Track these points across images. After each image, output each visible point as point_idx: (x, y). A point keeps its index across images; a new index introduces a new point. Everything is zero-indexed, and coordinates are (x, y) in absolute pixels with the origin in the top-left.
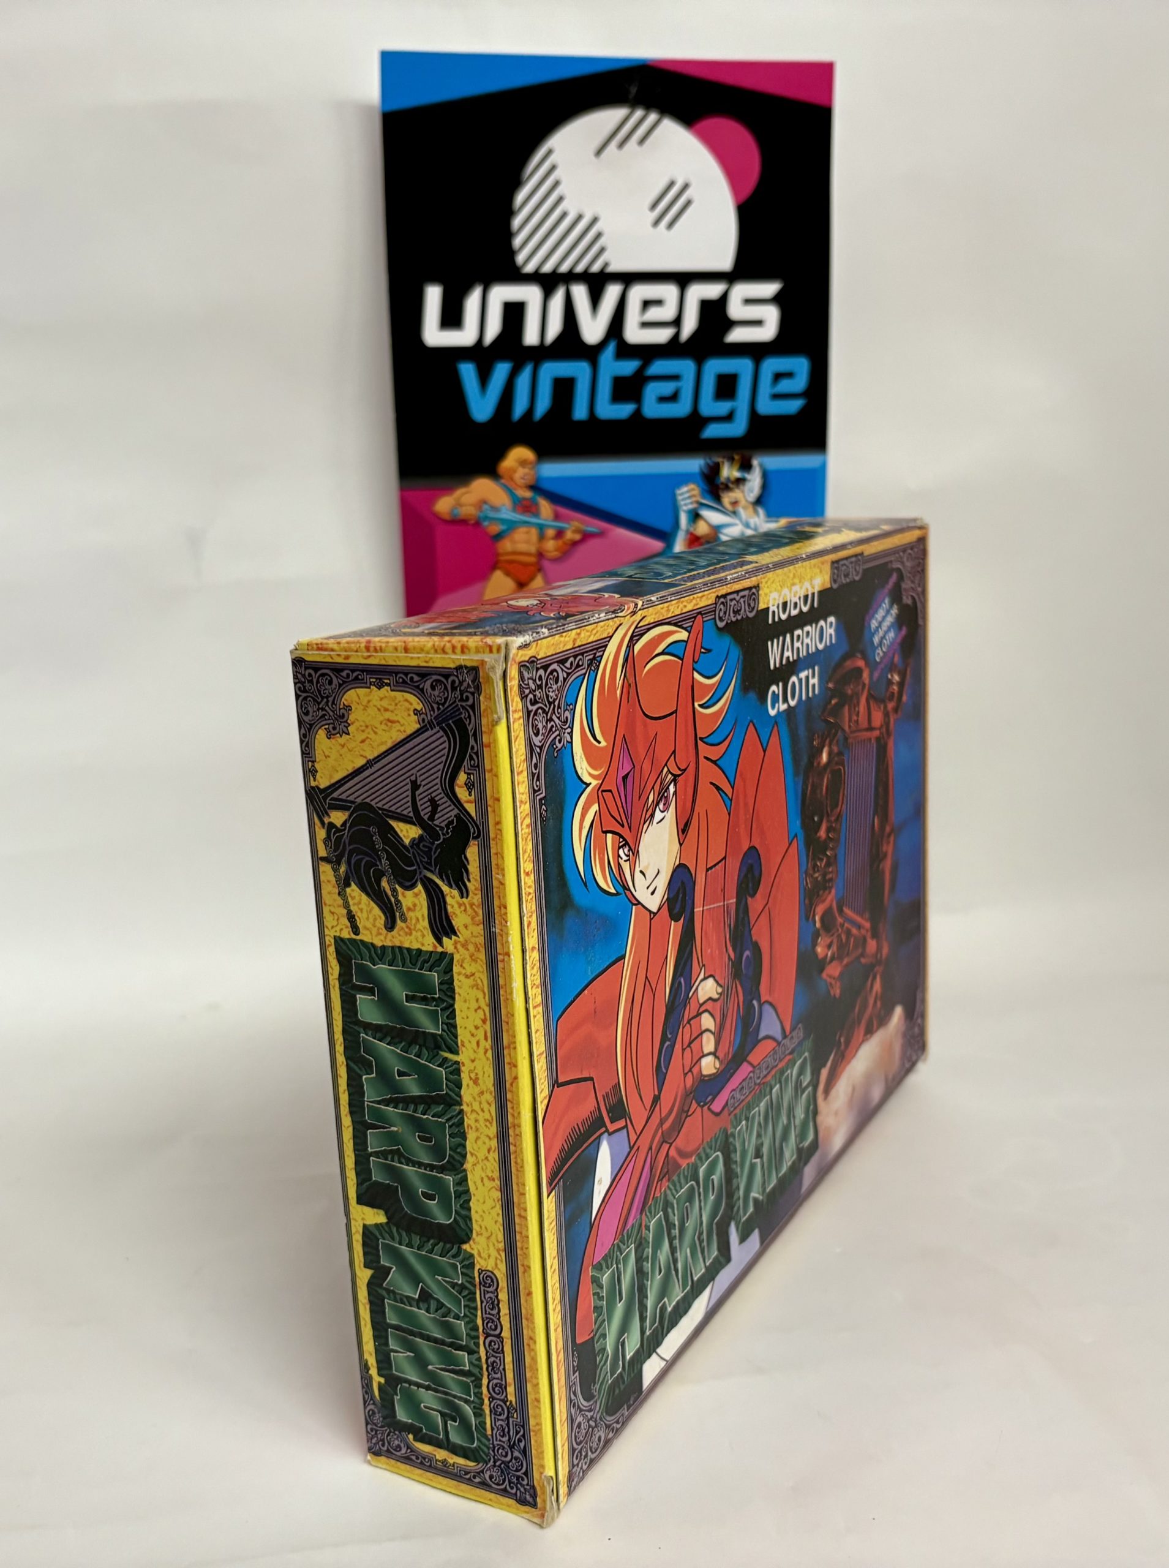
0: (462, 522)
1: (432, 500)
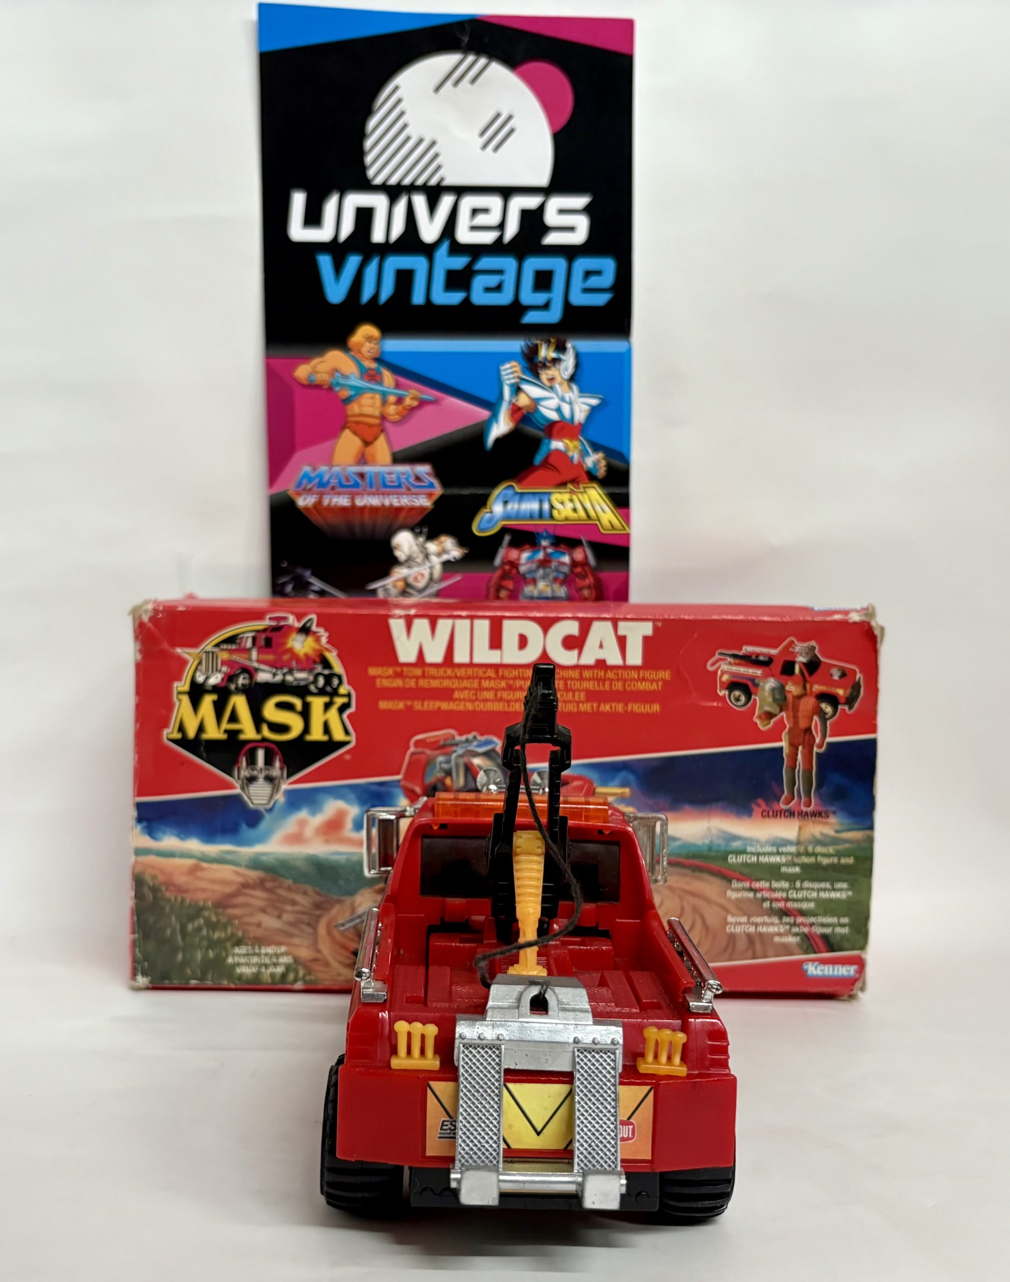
0: (318, 387)
1: (294, 367)
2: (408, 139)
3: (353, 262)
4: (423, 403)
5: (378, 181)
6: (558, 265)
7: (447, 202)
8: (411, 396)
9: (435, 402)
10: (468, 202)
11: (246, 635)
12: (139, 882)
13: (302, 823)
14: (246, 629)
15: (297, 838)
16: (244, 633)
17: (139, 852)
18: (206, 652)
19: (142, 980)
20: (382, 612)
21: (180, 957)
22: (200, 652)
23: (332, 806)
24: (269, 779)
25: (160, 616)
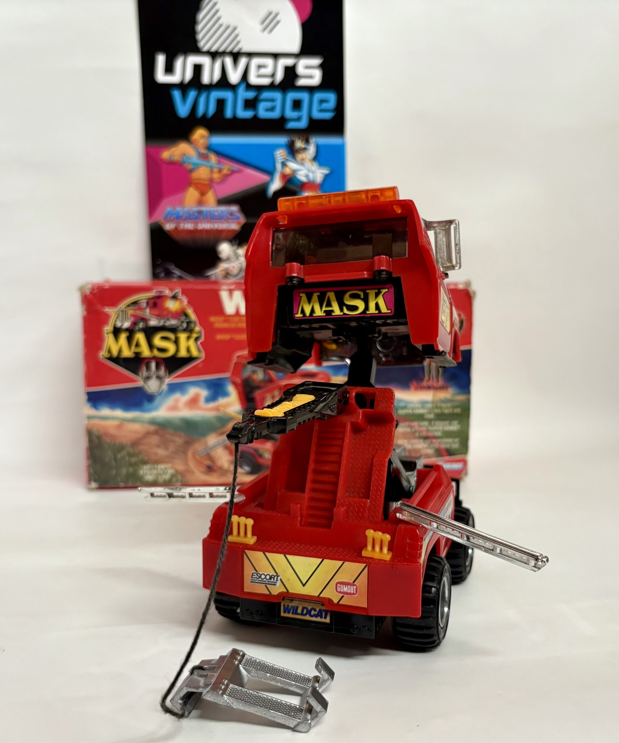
0: (175, 163)
2: (221, 26)
3: (192, 94)
4: (233, 172)
5: (205, 49)
6: (304, 96)
7: (243, 61)
8: (226, 169)
9: (239, 171)
10: (255, 61)
11: (143, 301)
12: (90, 433)
13: (177, 401)
14: (143, 297)
15: (174, 408)
16: (142, 300)
17: (89, 418)
18: (122, 311)
19: (94, 485)
20: (214, 287)
21: (114, 472)
22: (118, 311)
23: (193, 391)
24: (159, 378)
25: (96, 291)
